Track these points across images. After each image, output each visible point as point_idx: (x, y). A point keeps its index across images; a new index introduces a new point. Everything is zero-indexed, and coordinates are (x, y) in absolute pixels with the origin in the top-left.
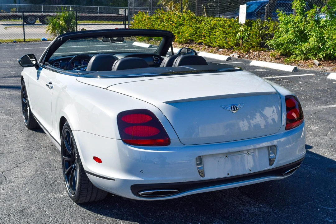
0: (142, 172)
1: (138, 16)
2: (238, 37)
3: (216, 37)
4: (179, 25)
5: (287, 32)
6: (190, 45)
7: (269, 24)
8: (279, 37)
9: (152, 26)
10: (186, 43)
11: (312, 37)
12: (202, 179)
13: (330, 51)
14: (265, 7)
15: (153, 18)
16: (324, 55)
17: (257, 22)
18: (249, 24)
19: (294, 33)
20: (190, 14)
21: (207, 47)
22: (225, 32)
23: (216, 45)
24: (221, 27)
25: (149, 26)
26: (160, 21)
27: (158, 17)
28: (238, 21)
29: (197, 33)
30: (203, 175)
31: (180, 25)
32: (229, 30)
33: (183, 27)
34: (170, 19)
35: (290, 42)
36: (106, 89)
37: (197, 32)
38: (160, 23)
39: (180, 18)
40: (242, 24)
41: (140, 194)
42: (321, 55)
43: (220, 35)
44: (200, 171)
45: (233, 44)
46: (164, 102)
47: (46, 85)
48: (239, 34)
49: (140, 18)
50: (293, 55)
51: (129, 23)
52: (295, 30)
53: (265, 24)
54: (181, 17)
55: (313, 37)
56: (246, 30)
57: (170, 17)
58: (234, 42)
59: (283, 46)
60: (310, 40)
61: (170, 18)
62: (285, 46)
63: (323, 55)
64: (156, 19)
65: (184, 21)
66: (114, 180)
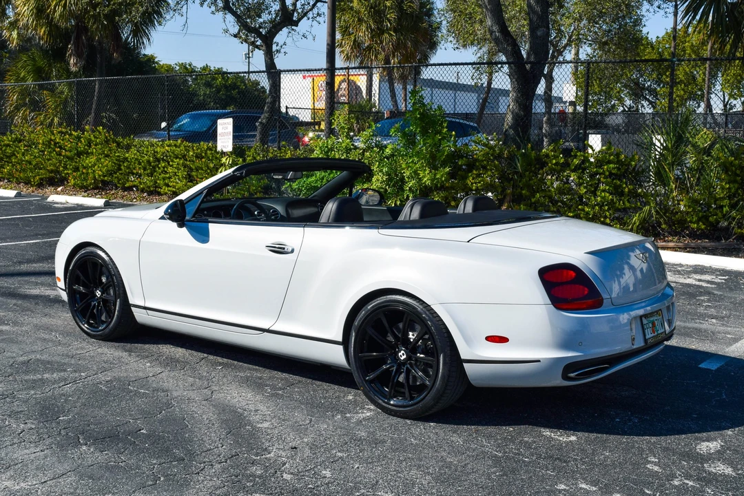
0: (580, 344)
3: (168, 176)
4: (75, 154)
6: (103, 190)
7: (282, 153)
10: (93, 189)
11: (378, 173)
14: (257, 124)
15: (6, 139)
18: (239, 152)
20: (103, 133)
21: (145, 194)
22: (185, 166)
23: (169, 191)
24: (177, 158)
26: (25, 146)
27: (17, 138)
28: (216, 147)
29: (121, 170)
31: (79, 154)
32: (198, 163)
33: (87, 157)
34: (53, 143)
36: (468, 242)
37: (122, 167)
38: (27, 150)
39: (80, 141)
40: (223, 154)
41: (572, 375)
43: (176, 173)
46: (585, 253)
48: (222, 170)
54: (82, 139)
55: (380, 174)
57: (52, 138)
61: (53, 140)
64: (14, 142)
65: (90, 146)
66: (539, 361)
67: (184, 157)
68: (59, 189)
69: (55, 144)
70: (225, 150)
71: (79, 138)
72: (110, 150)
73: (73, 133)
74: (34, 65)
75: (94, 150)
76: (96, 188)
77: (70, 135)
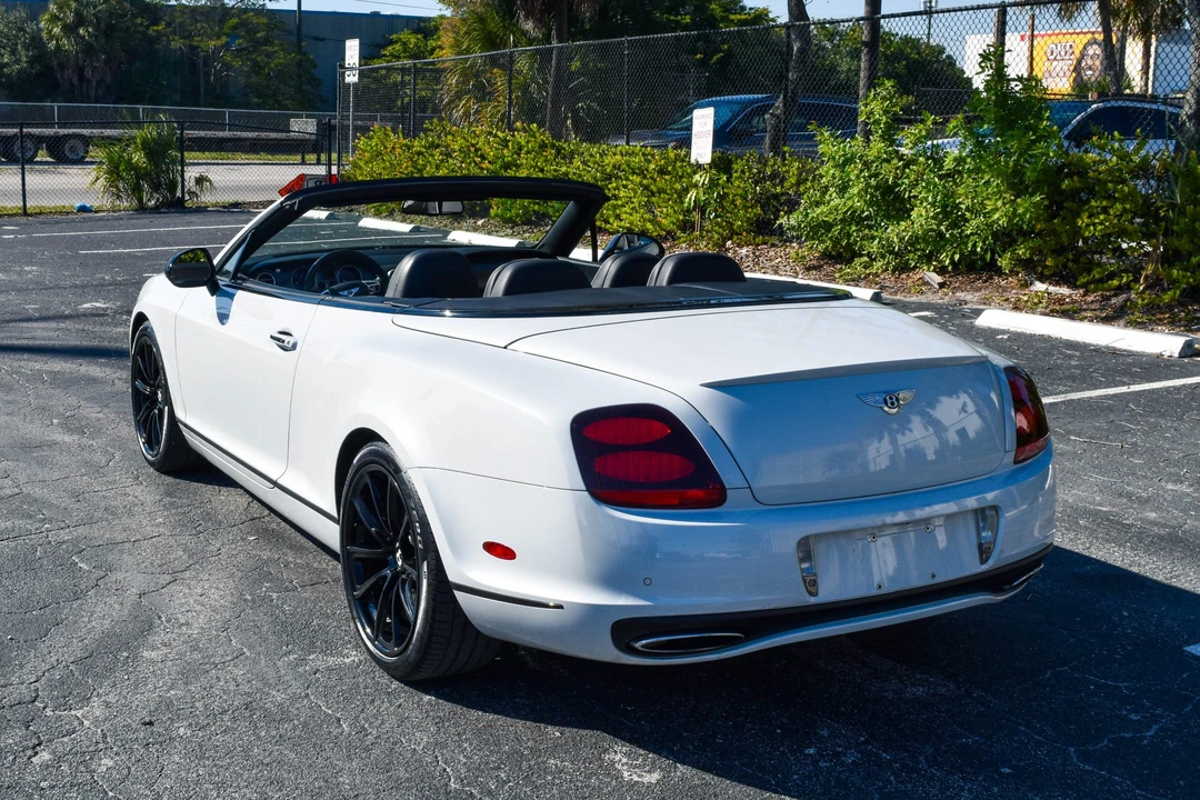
0: (648, 582)
1: (370, 138)
2: (690, 204)
3: (620, 203)
4: (502, 167)
5: (843, 189)
6: (536, 227)
7: (784, 165)
8: (817, 204)
9: (415, 168)
10: (524, 223)
11: (921, 203)
12: (813, 600)
13: (974, 246)
15: (417, 145)
16: (957, 257)
17: (748, 161)
18: (721, 164)
19: (866, 193)
20: (537, 135)
22: (646, 188)
23: (620, 227)
24: (634, 173)
25: (407, 167)
26: (442, 155)
27: (433, 142)
28: (688, 154)
30: (813, 590)
31: (507, 166)
32: (661, 183)
34: (472, 149)
35: (854, 218)
36: (505, 348)
38: (442, 161)
39: (507, 146)
40: (699, 167)
41: (638, 645)
42: (947, 256)
43: (631, 198)
44: (808, 579)
45: (674, 224)
46: (703, 385)
47: (272, 337)
48: (692, 194)
49: (376, 145)
50: (862, 255)
51: (339, 158)
52: (868, 185)
53: (772, 166)
54: (510, 144)
55: (925, 204)
56: (713, 184)
57: (473, 142)
58: (678, 220)
59: (829, 231)
60: (914, 214)
61: (473, 145)
62: (836, 230)
63: (952, 259)
64: (429, 147)
65: (519, 155)
66: (560, 607)
67: (642, 172)
68: (480, 223)
69: (477, 150)
70: (701, 161)
71: (505, 143)
72: (546, 161)
73: (499, 134)
74: (483, 29)
75: (524, 161)
76: (528, 222)
77: (496, 136)
